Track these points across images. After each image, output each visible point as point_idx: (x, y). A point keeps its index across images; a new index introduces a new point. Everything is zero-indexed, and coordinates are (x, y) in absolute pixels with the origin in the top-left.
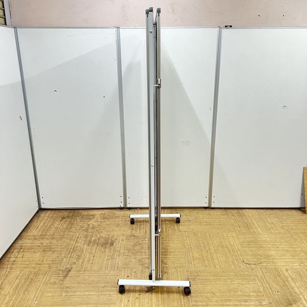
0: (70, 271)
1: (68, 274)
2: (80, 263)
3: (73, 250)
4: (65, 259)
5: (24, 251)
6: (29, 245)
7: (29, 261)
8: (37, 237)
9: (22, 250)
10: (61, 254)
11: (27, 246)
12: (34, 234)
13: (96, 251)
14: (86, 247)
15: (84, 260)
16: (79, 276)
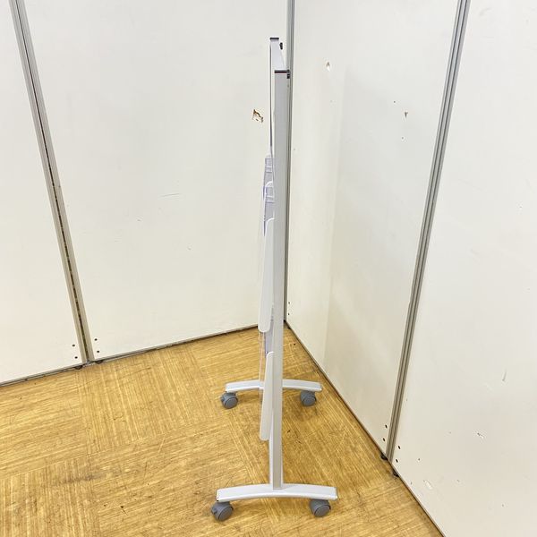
0: (91, 478)
1: (78, 480)
2: (121, 483)
4: (130, 449)
14: (183, 463)
15: (134, 484)
16: (74, 504)
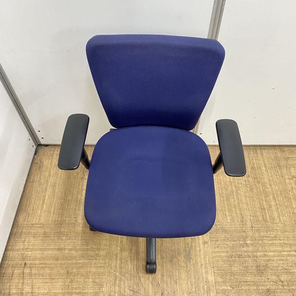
3: (121, 273)
5: (30, 274)
6: (38, 254)
8: (48, 230)
9: (27, 271)
10: (101, 286)
11: (35, 259)
12: (42, 221)
13: (163, 276)
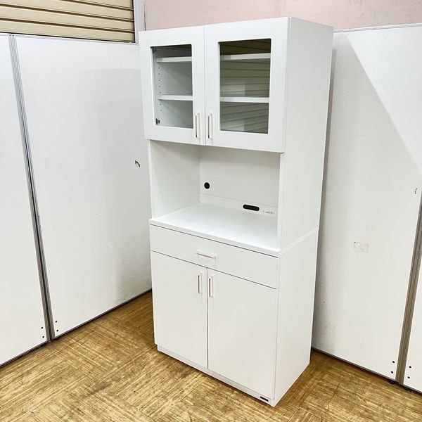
0: (104, 388)
1: (97, 391)
2: (124, 383)
4: (116, 368)
7: (83, 352)
14: (153, 363)
15: (132, 381)
16: (104, 401)
